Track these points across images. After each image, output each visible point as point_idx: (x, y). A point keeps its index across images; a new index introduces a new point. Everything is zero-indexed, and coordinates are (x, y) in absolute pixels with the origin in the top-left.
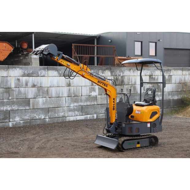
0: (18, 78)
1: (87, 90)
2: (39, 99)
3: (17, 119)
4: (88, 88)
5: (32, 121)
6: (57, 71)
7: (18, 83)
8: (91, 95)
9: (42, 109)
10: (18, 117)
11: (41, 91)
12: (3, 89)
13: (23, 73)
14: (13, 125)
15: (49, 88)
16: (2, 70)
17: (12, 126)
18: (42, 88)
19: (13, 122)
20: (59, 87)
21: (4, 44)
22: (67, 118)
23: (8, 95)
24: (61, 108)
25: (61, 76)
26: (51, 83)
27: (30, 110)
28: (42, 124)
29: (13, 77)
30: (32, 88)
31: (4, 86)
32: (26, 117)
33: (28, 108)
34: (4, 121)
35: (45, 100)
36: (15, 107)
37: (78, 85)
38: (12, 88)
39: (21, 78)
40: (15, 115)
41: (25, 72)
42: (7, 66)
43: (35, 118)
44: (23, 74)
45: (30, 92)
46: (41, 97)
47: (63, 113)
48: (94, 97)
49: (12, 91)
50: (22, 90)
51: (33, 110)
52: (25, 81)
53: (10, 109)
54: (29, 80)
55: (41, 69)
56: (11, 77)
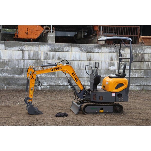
0: (47, 52)
1: (106, 65)
3: (45, 84)
4: (107, 63)
5: (57, 86)
6: (80, 47)
7: (46, 56)
8: (110, 69)
10: (45, 83)
12: (35, 60)
13: (51, 48)
14: (41, 89)
15: (72, 61)
16: (35, 46)
18: (66, 61)
20: (81, 61)
22: (86, 86)
24: (82, 78)
25: (83, 52)
26: (74, 57)
27: (55, 78)
28: (65, 89)
29: (43, 52)
30: (58, 61)
31: (35, 58)
32: (52, 83)
33: (54, 77)
36: (44, 75)
37: (98, 60)
38: (41, 60)
39: (49, 52)
40: (43, 81)
41: (52, 48)
42: (38, 43)
43: (59, 84)
44: (51, 49)
47: (84, 82)
48: (112, 71)
49: (42, 63)
50: (50, 61)
51: (58, 78)
52: (52, 55)
53: (40, 76)
54: (55, 54)
55: (65, 46)
56: (41, 52)
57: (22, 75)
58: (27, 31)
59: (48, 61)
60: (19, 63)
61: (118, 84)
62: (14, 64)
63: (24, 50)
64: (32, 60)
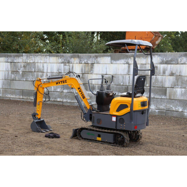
0: (156, 65)
2: (176, 89)
5: (168, 111)
7: (156, 70)
9: (180, 101)
10: (153, 106)
11: (180, 81)
13: (161, 60)
18: (181, 77)
23: (146, 82)
27: (166, 100)
28: (179, 117)
30: (170, 77)
32: (162, 107)
33: (164, 98)
35: (184, 90)
39: (159, 66)
41: (163, 59)
43: (171, 109)
45: (168, 80)
46: (179, 87)
50: (159, 78)
51: (170, 100)
52: (163, 69)
54: (167, 68)
55: (181, 56)
56: (149, 65)
60: (124, 79)
61: (119, 105)
62: (119, 80)
63: (130, 63)
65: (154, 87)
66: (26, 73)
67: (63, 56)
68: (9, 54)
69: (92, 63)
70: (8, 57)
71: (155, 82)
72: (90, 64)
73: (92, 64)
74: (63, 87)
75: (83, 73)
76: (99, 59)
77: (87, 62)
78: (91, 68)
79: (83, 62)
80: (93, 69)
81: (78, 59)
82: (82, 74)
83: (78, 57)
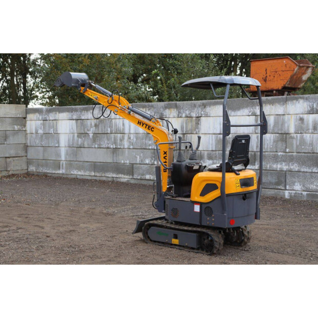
0: (301, 116)
3: (298, 187)
7: (300, 124)
10: (299, 185)
12: (277, 135)
13: (310, 107)
14: (291, 196)
16: (277, 104)
17: (289, 198)
19: (291, 192)
21: (285, 61)
23: (285, 146)
29: (293, 116)
31: (278, 130)
32: (313, 187)
33: (316, 171)
34: (277, 187)
36: (295, 167)
38: (290, 134)
39: (305, 116)
40: (294, 180)
41: (313, 105)
44: (309, 109)
49: (291, 140)
50: (307, 137)
52: (312, 122)
53: (287, 169)
56: (289, 116)
57: (255, 165)
58: (266, 74)
59: (305, 136)
63: (258, 113)
64: (272, 133)
65: (299, 153)
66: (98, 135)
67: (152, 106)
68: (73, 107)
69: (197, 116)
70: (72, 112)
71: (299, 144)
72: (194, 118)
73: (198, 118)
74: (154, 157)
75: (184, 132)
76: (208, 109)
77: (189, 114)
78: (196, 123)
79: (184, 115)
80: (199, 126)
81: (176, 110)
82: (182, 134)
83: (176, 107)
